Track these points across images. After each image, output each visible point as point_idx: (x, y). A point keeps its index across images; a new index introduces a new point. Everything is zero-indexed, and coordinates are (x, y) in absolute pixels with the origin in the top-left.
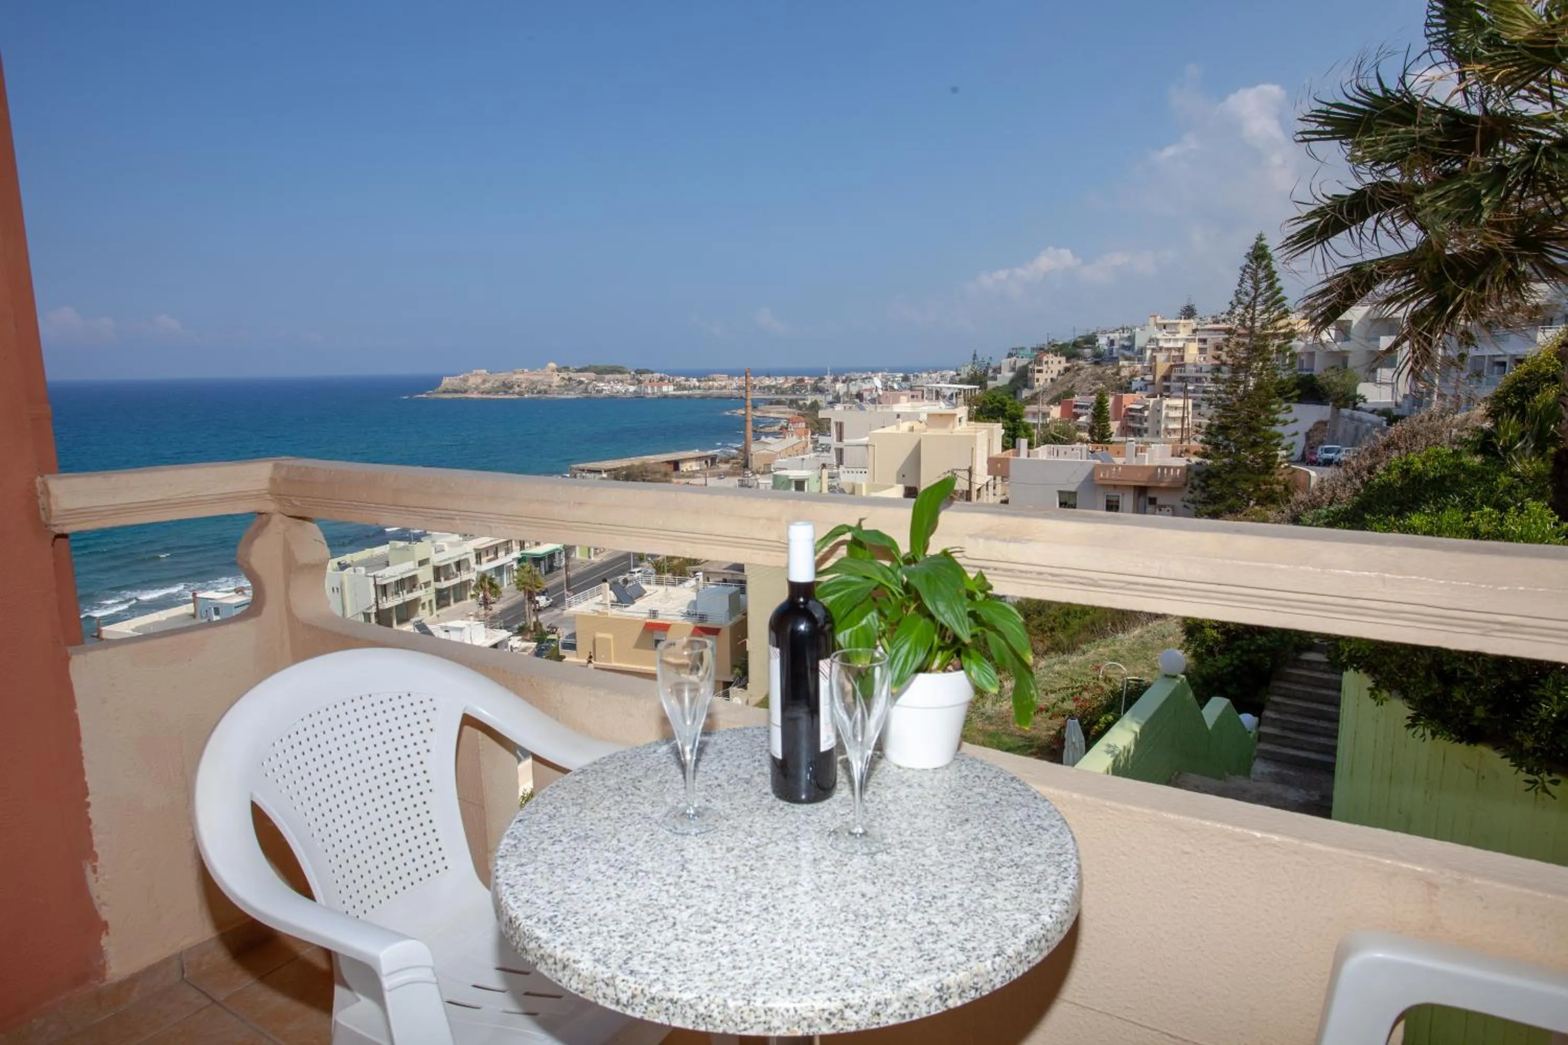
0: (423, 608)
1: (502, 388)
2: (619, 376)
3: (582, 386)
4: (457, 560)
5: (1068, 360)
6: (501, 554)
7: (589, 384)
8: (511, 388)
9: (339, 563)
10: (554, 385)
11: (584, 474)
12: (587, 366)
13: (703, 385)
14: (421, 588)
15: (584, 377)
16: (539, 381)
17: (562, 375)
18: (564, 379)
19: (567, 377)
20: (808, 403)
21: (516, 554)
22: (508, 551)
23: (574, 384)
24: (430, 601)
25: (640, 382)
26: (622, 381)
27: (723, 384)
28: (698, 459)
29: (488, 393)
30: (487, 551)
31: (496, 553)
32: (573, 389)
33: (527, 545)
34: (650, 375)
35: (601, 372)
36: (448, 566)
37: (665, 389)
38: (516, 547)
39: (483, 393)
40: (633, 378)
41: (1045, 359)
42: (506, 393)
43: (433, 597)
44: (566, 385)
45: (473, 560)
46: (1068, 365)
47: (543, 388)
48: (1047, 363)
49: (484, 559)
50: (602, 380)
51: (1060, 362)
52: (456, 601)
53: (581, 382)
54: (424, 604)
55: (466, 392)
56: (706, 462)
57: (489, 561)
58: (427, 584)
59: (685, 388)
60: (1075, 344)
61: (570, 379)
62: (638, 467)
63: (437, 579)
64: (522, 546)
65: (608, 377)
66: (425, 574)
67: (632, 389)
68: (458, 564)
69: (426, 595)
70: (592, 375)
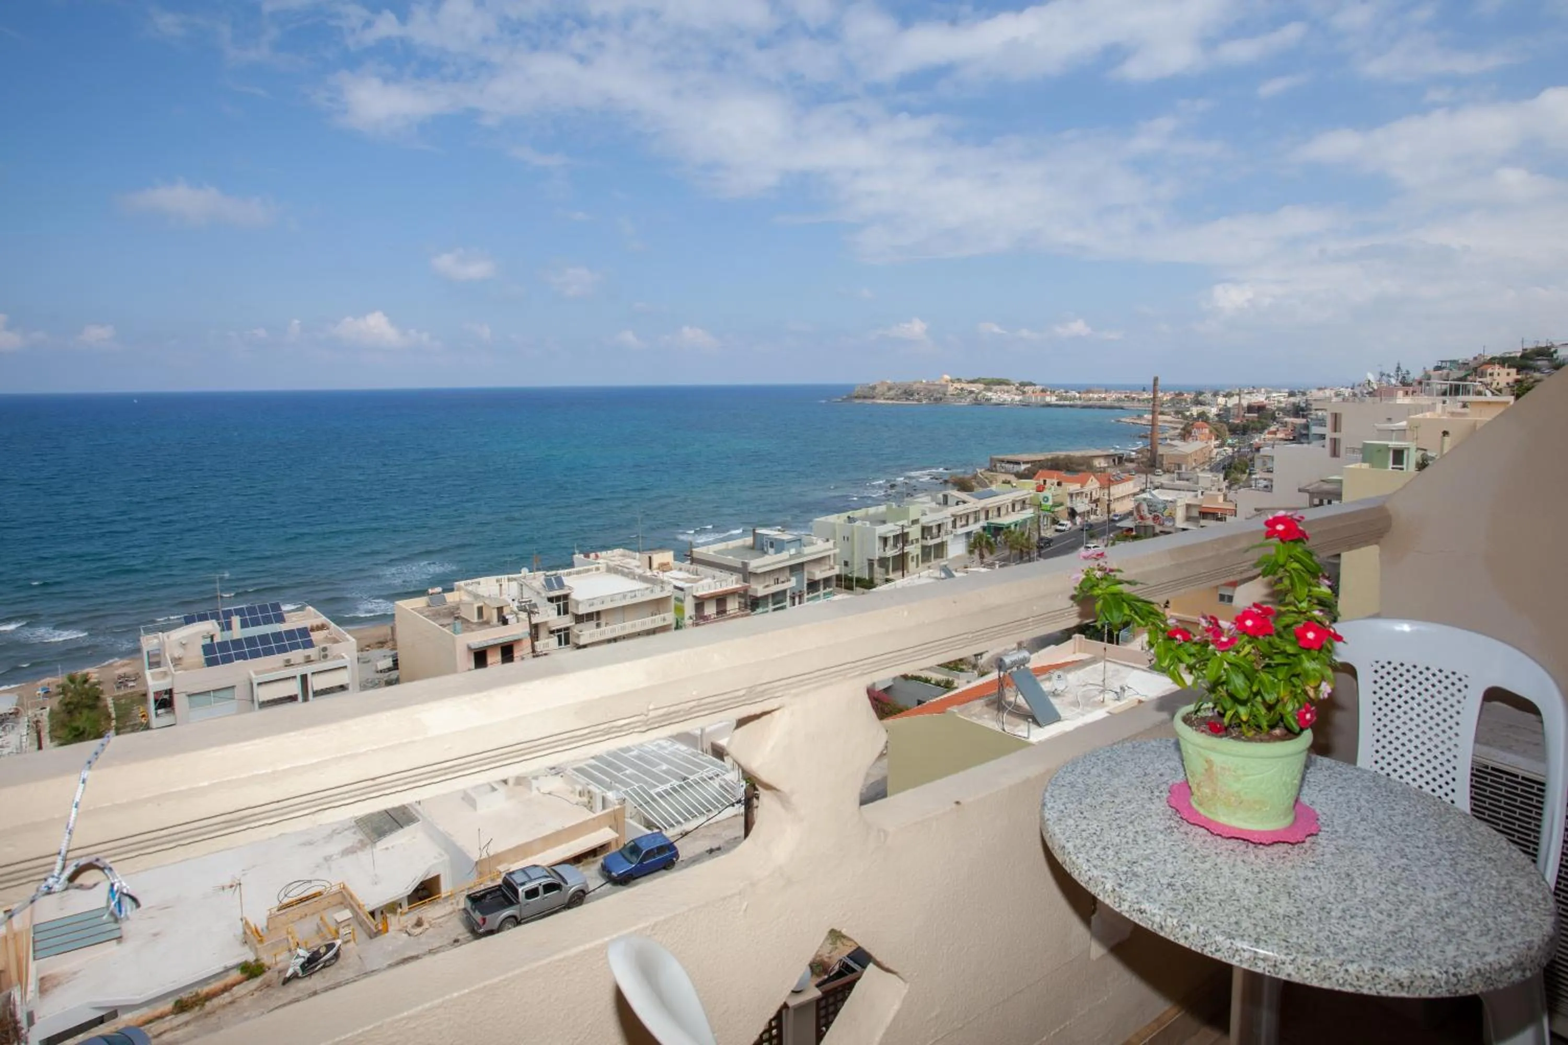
0: (912, 560)
1: (904, 396)
2: (1005, 388)
3: (973, 395)
4: (939, 522)
5: (1518, 373)
6: (971, 520)
7: (979, 393)
8: (912, 395)
9: (849, 517)
10: (948, 393)
11: (1003, 465)
12: (976, 378)
13: (1083, 396)
14: (912, 543)
15: (974, 387)
16: (934, 390)
17: (955, 385)
18: (956, 388)
19: (959, 387)
20: (1195, 414)
21: (983, 523)
22: (977, 520)
23: (966, 393)
24: (917, 556)
25: (1024, 393)
26: (1008, 392)
27: (1103, 396)
28: (1107, 457)
29: (892, 399)
30: (961, 517)
31: (967, 521)
32: (965, 398)
33: (990, 515)
34: (1033, 387)
35: (990, 384)
36: (931, 528)
37: (1048, 399)
38: (983, 516)
39: (888, 399)
40: (1017, 389)
41: (1489, 371)
42: (907, 399)
43: (919, 551)
44: (958, 395)
45: (950, 526)
46: (1519, 377)
47: (939, 396)
48: (1491, 374)
49: (958, 524)
50: (990, 390)
51: (1508, 374)
52: (936, 557)
53: (971, 392)
54: (913, 557)
55: (873, 398)
56: (1114, 461)
57: (962, 526)
58: (917, 540)
59: (1065, 399)
60: (1525, 356)
61: (962, 389)
62: (1064, 459)
63: (923, 537)
64: (987, 518)
65: (995, 388)
66: (914, 532)
67: (1017, 398)
68: (939, 526)
69: (914, 550)
70: (981, 386)
